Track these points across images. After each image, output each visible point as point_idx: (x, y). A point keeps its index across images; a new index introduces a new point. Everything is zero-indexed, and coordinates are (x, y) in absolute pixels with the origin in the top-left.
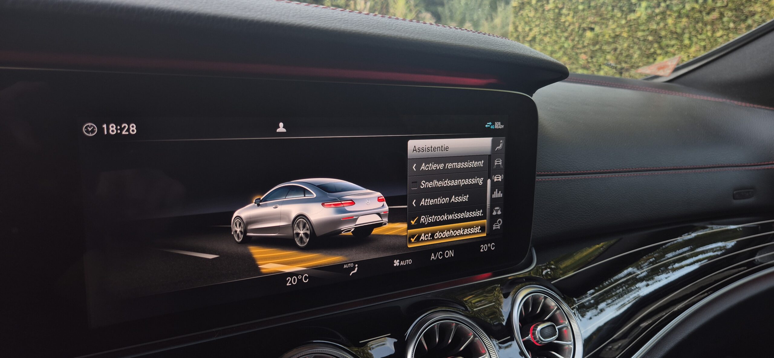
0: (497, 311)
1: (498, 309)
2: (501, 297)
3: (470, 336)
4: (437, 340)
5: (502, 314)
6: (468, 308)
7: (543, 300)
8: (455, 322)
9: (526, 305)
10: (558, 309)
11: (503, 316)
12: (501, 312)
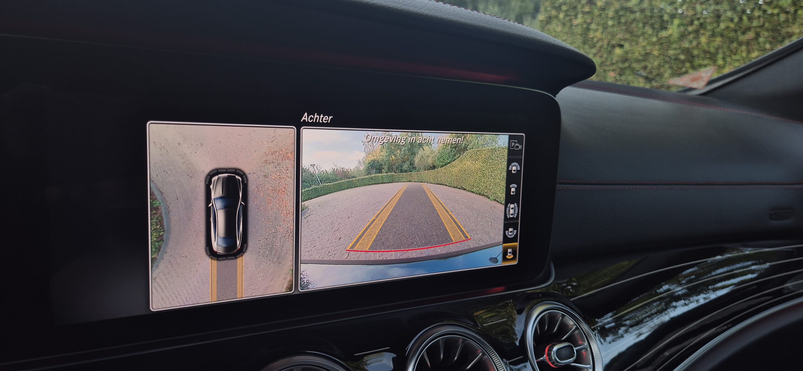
0: (510, 328)
1: (511, 326)
2: (515, 314)
3: (478, 354)
4: (442, 356)
5: (515, 332)
6: (478, 323)
7: (560, 318)
8: (462, 338)
9: (541, 323)
10: (577, 328)
11: (517, 335)
12: (514, 330)
